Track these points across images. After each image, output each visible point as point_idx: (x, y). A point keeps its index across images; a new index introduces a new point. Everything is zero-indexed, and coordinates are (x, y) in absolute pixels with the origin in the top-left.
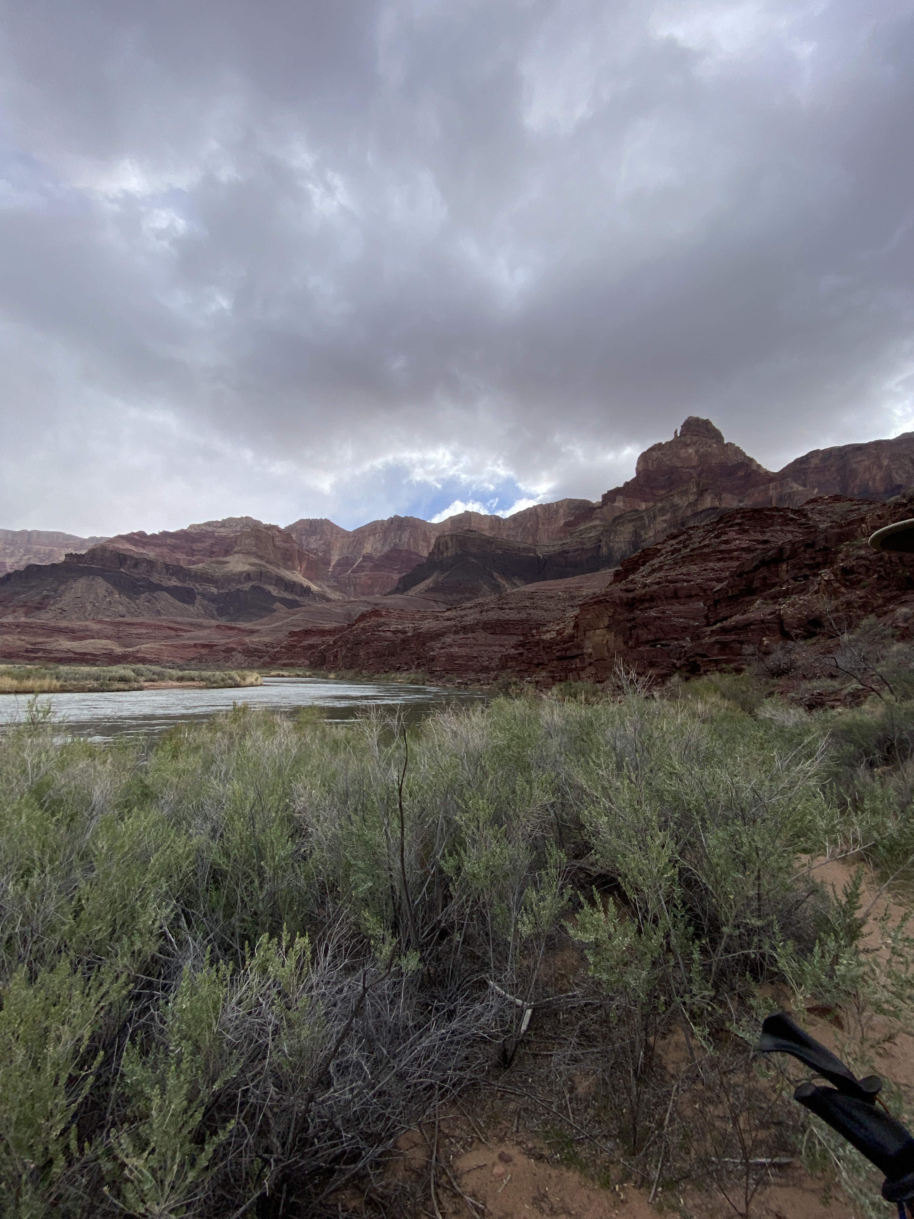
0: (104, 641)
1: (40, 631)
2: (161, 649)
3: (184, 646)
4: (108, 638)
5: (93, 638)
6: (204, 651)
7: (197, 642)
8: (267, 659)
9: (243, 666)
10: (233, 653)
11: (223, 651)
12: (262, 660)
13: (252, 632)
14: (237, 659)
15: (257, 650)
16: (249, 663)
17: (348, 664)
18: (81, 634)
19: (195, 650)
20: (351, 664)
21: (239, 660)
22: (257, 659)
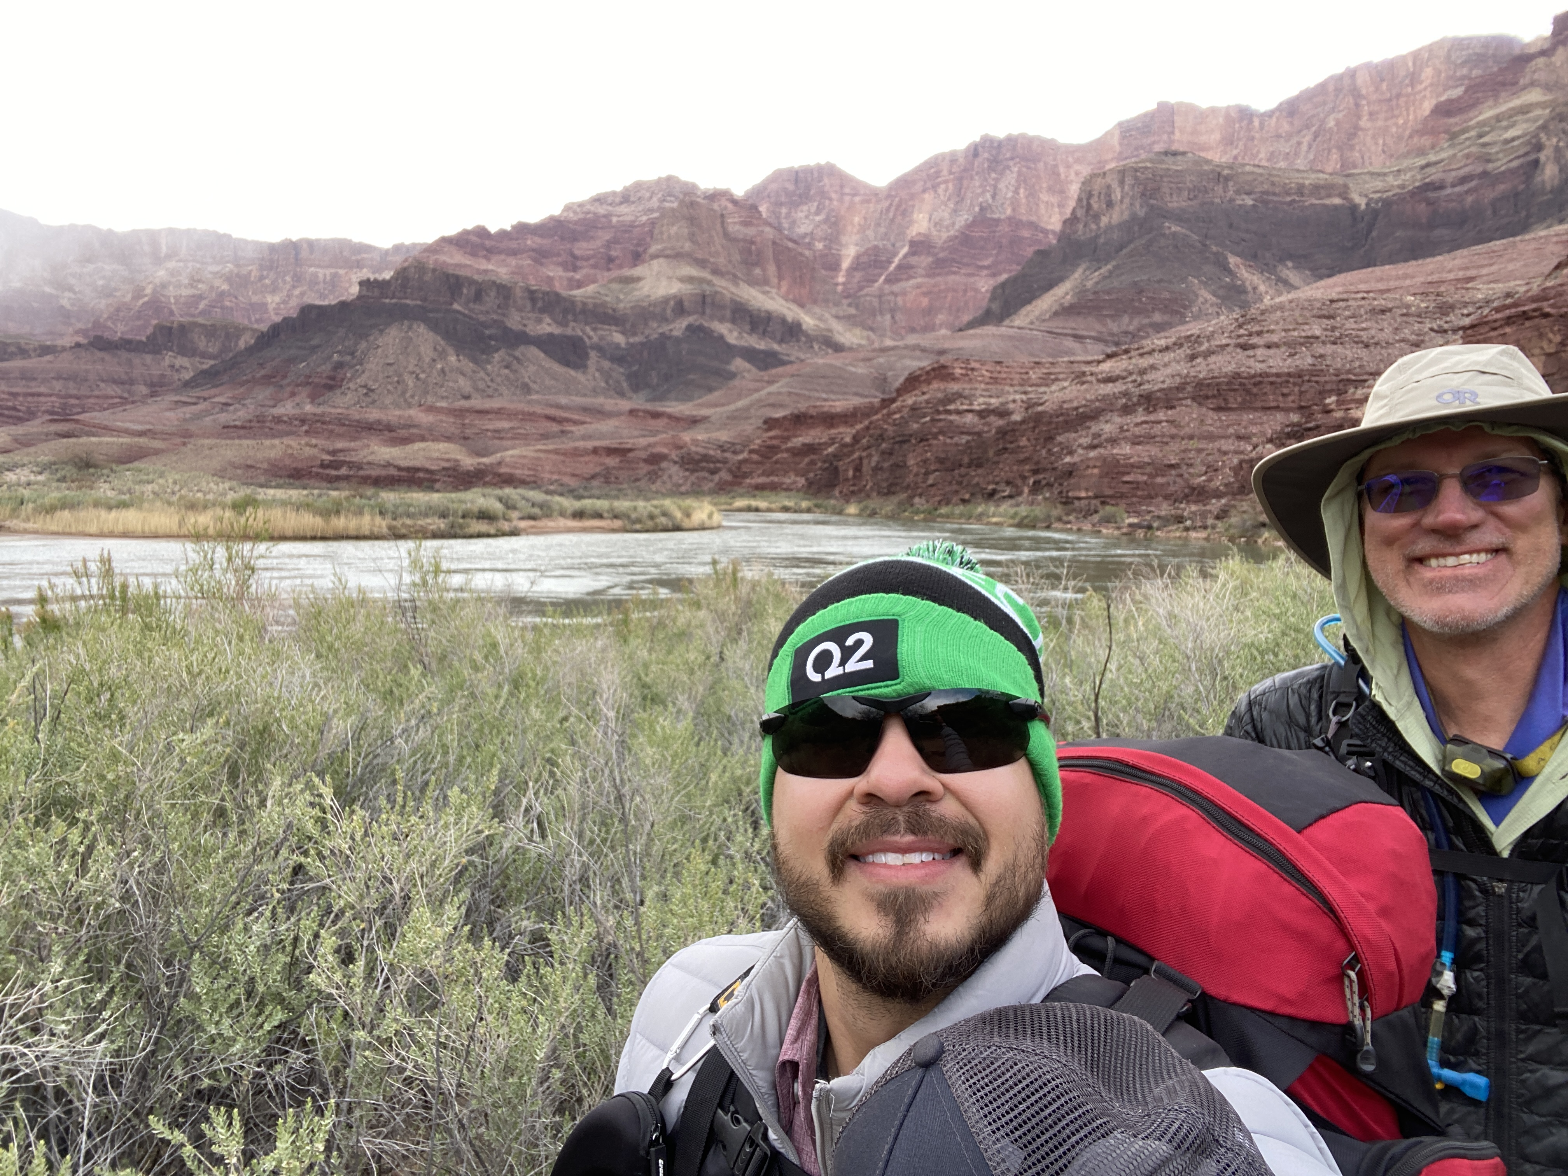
0: (442, 446)
1: (338, 429)
2: (538, 459)
3: (576, 453)
4: (448, 439)
5: (423, 439)
6: (612, 462)
7: (598, 443)
8: (725, 476)
9: (683, 489)
10: (664, 465)
11: (646, 461)
12: (716, 478)
13: (694, 422)
14: (670, 477)
15: (706, 458)
16: (693, 484)
17: (885, 484)
18: (403, 433)
19: (596, 459)
20: (891, 485)
21: (675, 478)
22: (706, 474)
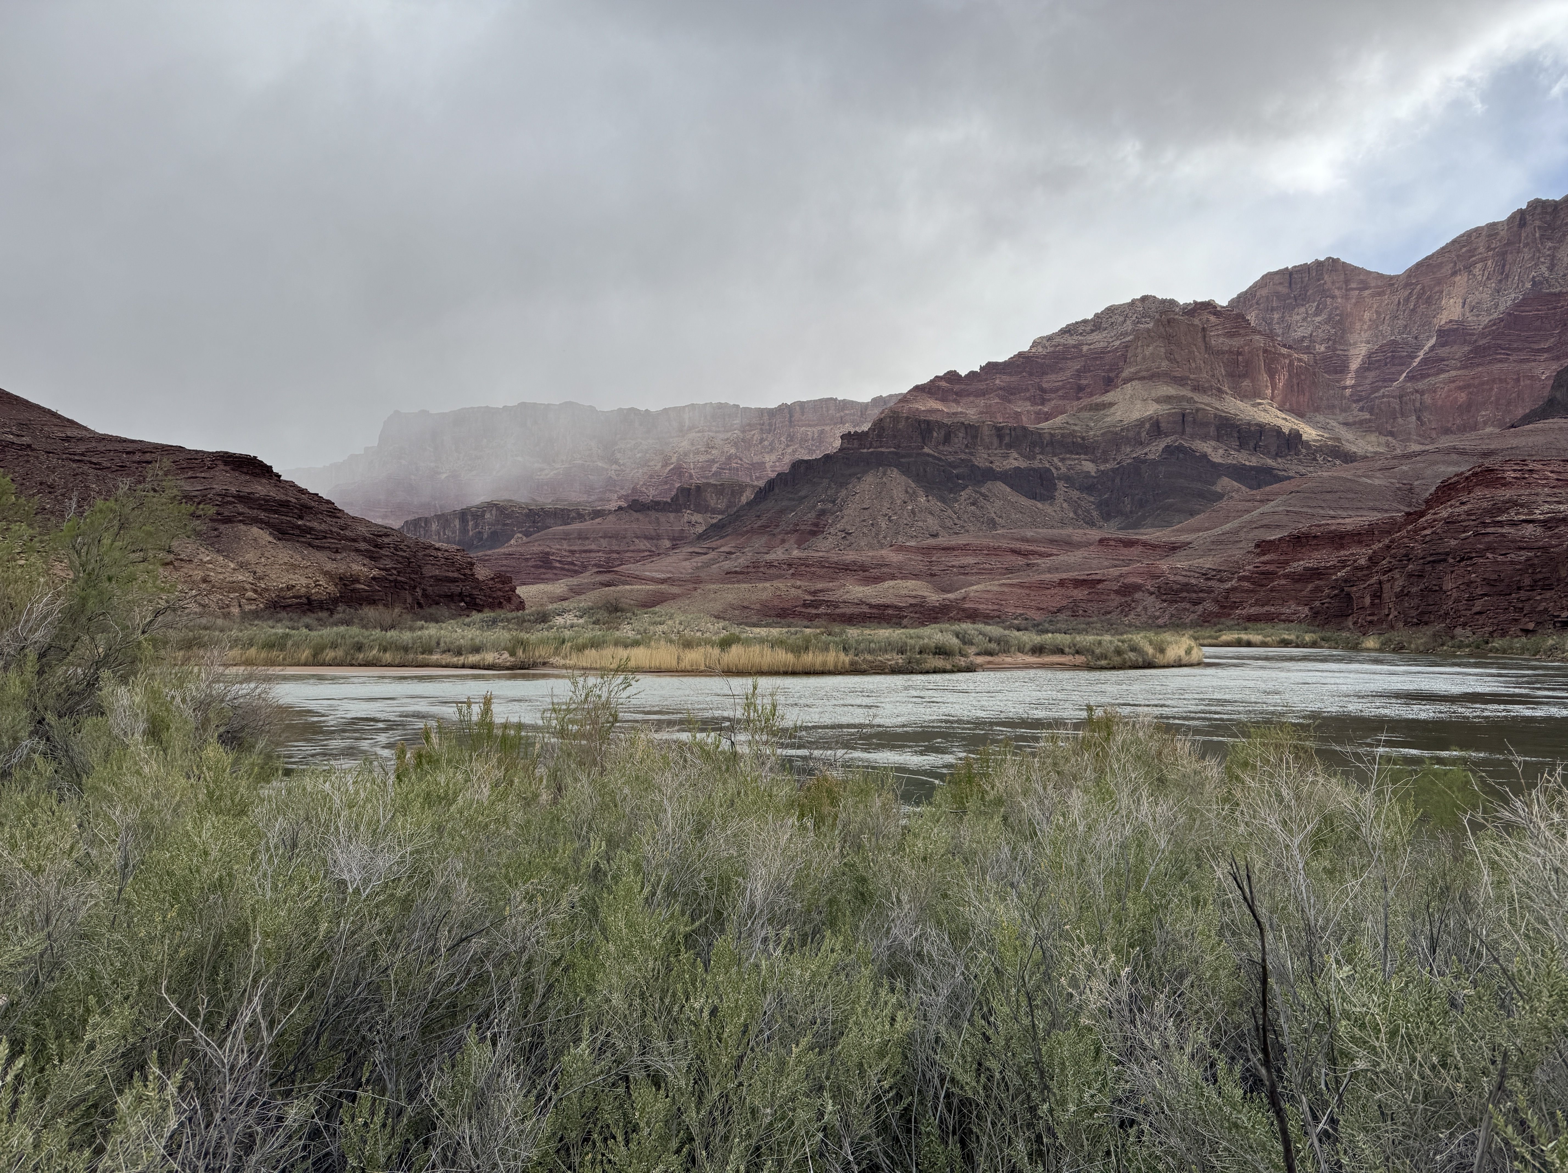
0: (911, 584)
1: (819, 571)
2: (1002, 593)
3: (1042, 586)
4: (916, 576)
5: (893, 577)
6: (1080, 594)
7: (1064, 576)
8: (1209, 606)
9: (1160, 621)
10: (1138, 595)
11: (1117, 592)
12: (1200, 609)
13: (1173, 548)
14: (1145, 609)
15: (1186, 587)
16: (1172, 616)
17: (1414, 613)
18: (875, 572)
19: (1063, 591)
20: (1422, 613)
21: (1151, 610)
22: (1188, 606)
